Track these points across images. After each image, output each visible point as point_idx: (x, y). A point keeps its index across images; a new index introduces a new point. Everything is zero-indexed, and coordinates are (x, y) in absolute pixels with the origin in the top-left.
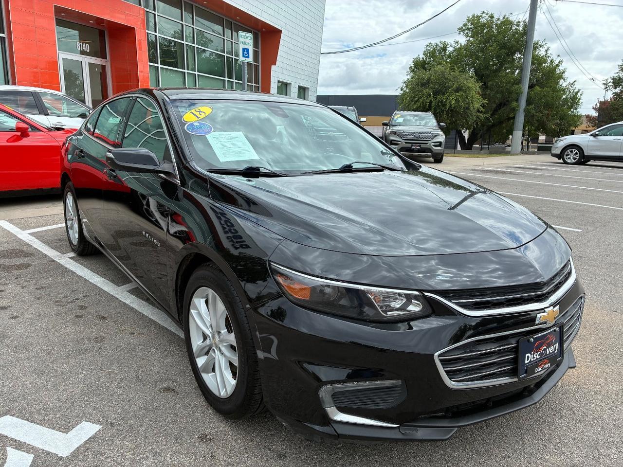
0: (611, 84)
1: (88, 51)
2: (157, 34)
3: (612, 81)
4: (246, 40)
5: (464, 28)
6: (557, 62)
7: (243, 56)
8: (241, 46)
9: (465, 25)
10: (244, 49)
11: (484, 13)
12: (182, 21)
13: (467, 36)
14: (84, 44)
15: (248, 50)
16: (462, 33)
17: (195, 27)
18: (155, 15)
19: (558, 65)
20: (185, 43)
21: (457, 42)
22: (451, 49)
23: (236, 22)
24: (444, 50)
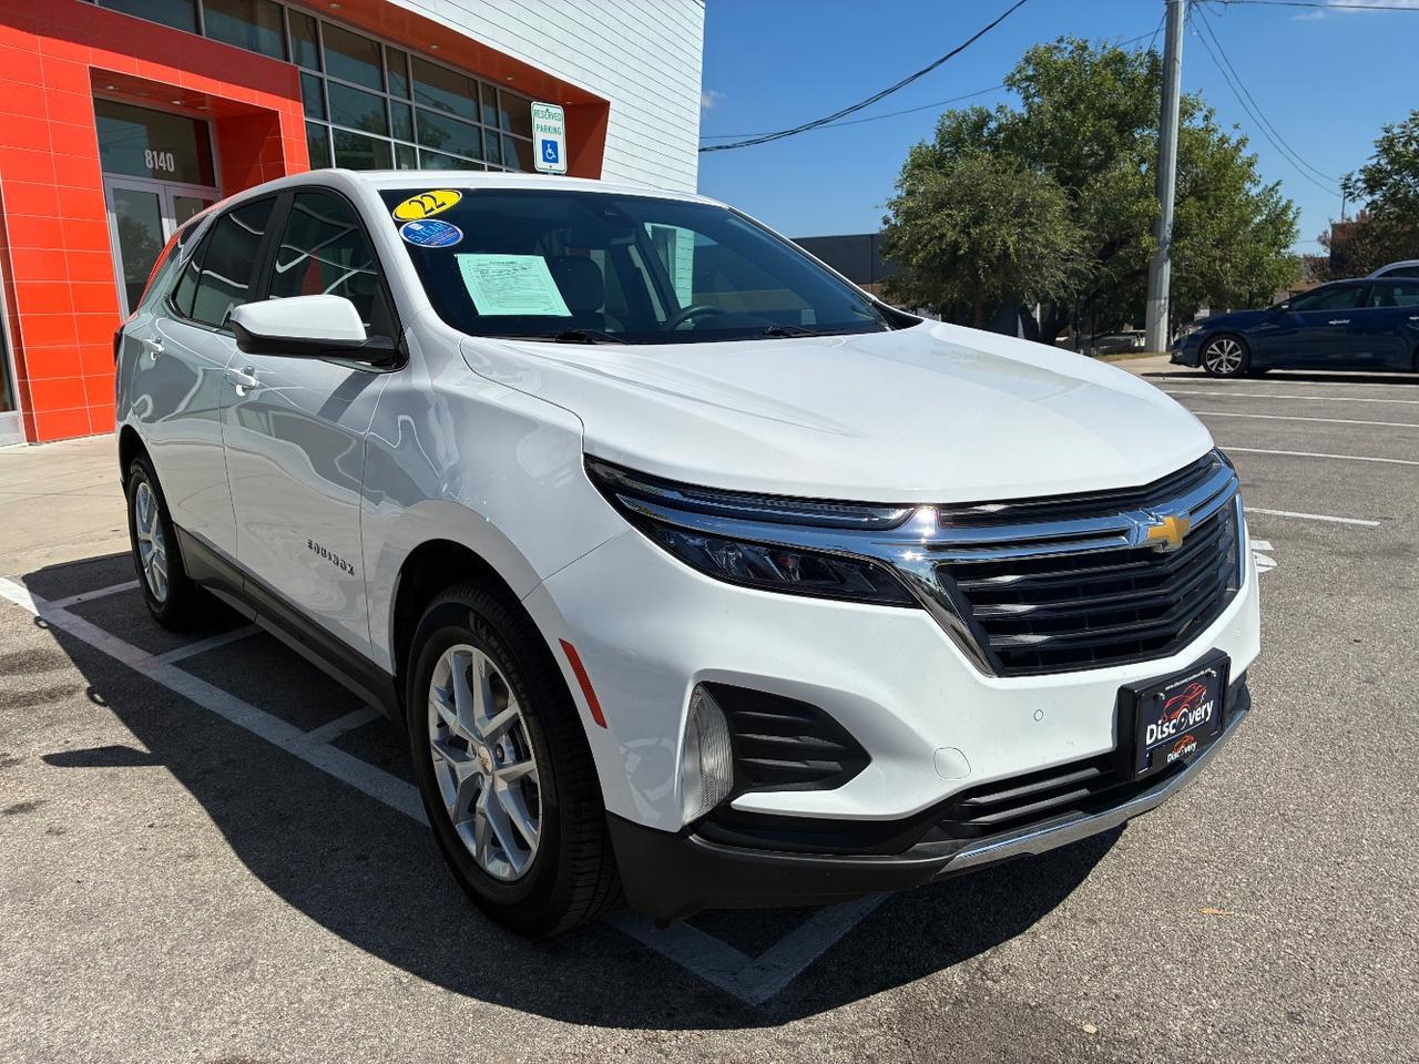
0: (1360, 184)
1: (172, 170)
2: (329, 124)
3: (1363, 177)
4: (548, 122)
5: (1018, 76)
6: (1233, 142)
7: (545, 160)
8: (539, 137)
9: (1020, 70)
10: (545, 143)
11: (1061, 40)
12: (384, 91)
13: (1027, 93)
14: (162, 154)
15: (554, 145)
16: (1015, 89)
17: (414, 104)
18: (321, 80)
19: (1237, 149)
20: (392, 140)
21: (1000, 109)
22: (993, 125)
23: (507, 89)
24: (979, 126)
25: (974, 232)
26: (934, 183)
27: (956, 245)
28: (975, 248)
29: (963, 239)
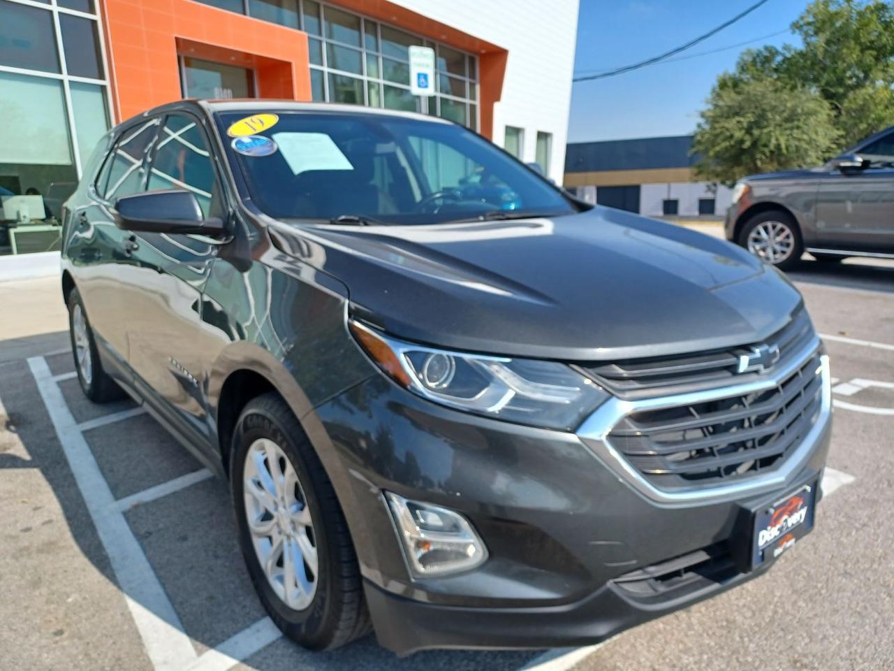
2: (326, 69)
4: (422, 61)
5: (801, 23)
7: (419, 86)
8: (414, 71)
9: (802, 18)
12: (361, 46)
13: (807, 34)
14: (224, 90)
16: (797, 31)
18: (321, 41)
20: (365, 78)
21: (786, 48)
22: (779, 59)
23: (442, 44)
24: (767, 60)
25: (756, 132)
26: (730, 98)
27: (742, 141)
28: (755, 144)
29: (747, 138)
